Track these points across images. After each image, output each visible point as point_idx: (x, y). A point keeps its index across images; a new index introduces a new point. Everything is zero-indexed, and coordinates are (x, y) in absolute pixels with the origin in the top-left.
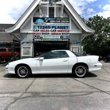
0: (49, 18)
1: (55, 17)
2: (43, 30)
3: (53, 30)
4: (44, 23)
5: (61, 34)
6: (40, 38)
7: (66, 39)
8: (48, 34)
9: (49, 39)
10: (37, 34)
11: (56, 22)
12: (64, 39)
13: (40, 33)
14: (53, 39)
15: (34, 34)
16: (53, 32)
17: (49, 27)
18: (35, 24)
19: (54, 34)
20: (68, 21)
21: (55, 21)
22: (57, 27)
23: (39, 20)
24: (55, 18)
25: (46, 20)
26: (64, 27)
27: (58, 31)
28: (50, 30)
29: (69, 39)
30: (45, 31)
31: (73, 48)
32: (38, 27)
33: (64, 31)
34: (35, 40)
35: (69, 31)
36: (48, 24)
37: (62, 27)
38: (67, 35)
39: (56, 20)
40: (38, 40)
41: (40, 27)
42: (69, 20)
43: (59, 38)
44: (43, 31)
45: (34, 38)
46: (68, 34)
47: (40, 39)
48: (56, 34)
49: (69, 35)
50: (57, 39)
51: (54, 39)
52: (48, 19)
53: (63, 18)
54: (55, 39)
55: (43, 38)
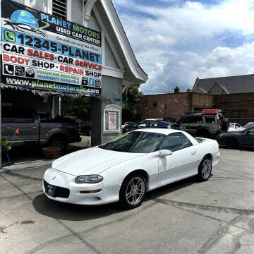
0: (53, 19)
1: (69, 18)
2: (36, 52)
3: (66, 58)
4: (40, 29)
5: (85, 73)
6: (27, 75)
7: (94, 88)
8: (52, 66)
9: (53, 83)
10: (18, 60)
11: (71, 35)
12: (91, 88)
13: (27, 61)
14: (63, 84)
16: (65, 65)
17: (54, 46)
18: (9, 23)
19: (67, 70)
20: (99, 42)
21: (68, 32)
22: (74, 52)
23: (23, 13)
24: (69, 24)
26: (91, 56)
28: (56, 55)
30: (43, 55)
31: (107, 112)
32: (21, 36)
33: (90, 67)
34: (9, 81)
35: (100, 68)
36: (51, 36)
37: (85, 55)
38: (97, 78)
39: (71, 30)
40: (18, 82)
41: (26, 40)
42: (100, 40)
43: (80, 84)
44: (36, 54)
45: (6, 72)
46: (99, 75)
47: (24, 79)
48: (71, 70)
49: (100, 78)
50: (73, 86)
51: (66, 84)
52: (50, 19)
53: (89, 29)
54: (70, 85)
55: (36, 77)
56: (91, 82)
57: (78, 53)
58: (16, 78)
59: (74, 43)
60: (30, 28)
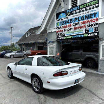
0: (71, 9)
2: (65, 26)
3: (76, 23)
5: (86, 27)
7: (93, 33)
8: (71, 29)
9: (71, 36)
10: (60, 31)
12: (91, 33)
13: (62, 30)
14: (75, 35)
15: (57, 32)
16: (76, 26)
17: (71, 21)
18: (58, 20)
19: (77, 28)
20: (97, 5)
21: (78, 11)
25: (68, 12)
26: (90, 16)
27: (82, 23)
28: (72, 24)
29: (98, 33)
30: (67, 26)
34: (58, 39)
35: (97, 20)
36: (70, 17)
37: (87, 17)
38: (95, 26)
39: (79, 9)
40: (60, 38)
41: (62, 23)
46: (96, 24)
47: (62, 37)
48: (79, 27)
49: (97, 26)
50: (80, 35)
51: (77, 35)
54: (79, 35)
55: (66, 35)
56: (91, 30)
57: (83, 18)
58: (60, 37)
59: (81, 14)
60: (63, 18)
